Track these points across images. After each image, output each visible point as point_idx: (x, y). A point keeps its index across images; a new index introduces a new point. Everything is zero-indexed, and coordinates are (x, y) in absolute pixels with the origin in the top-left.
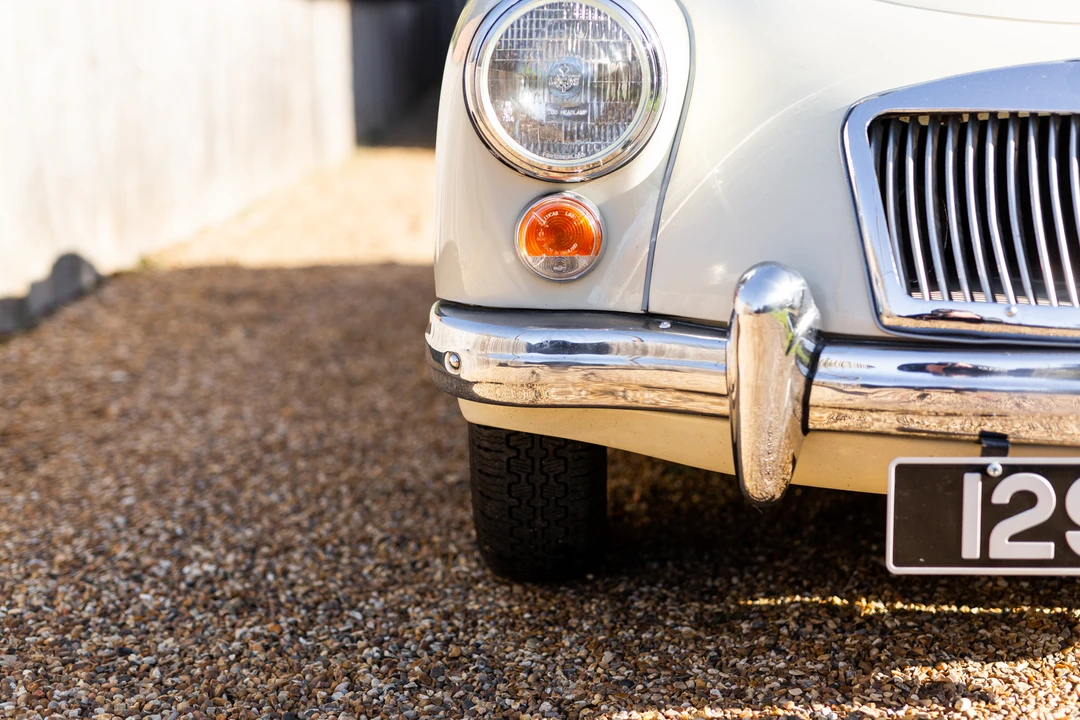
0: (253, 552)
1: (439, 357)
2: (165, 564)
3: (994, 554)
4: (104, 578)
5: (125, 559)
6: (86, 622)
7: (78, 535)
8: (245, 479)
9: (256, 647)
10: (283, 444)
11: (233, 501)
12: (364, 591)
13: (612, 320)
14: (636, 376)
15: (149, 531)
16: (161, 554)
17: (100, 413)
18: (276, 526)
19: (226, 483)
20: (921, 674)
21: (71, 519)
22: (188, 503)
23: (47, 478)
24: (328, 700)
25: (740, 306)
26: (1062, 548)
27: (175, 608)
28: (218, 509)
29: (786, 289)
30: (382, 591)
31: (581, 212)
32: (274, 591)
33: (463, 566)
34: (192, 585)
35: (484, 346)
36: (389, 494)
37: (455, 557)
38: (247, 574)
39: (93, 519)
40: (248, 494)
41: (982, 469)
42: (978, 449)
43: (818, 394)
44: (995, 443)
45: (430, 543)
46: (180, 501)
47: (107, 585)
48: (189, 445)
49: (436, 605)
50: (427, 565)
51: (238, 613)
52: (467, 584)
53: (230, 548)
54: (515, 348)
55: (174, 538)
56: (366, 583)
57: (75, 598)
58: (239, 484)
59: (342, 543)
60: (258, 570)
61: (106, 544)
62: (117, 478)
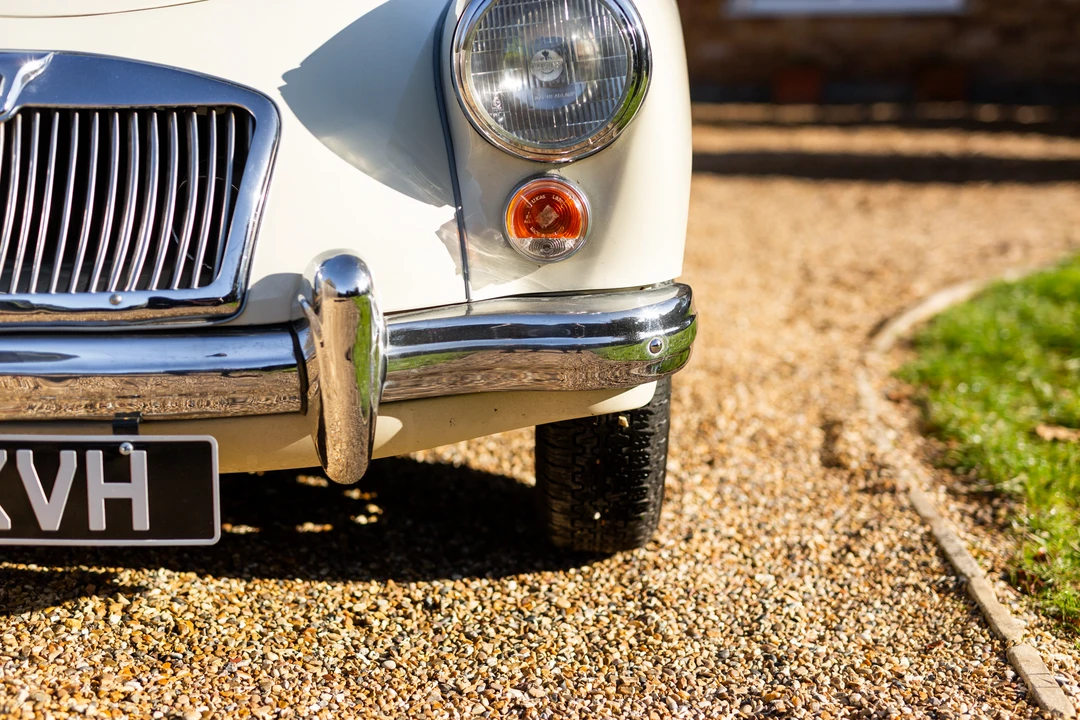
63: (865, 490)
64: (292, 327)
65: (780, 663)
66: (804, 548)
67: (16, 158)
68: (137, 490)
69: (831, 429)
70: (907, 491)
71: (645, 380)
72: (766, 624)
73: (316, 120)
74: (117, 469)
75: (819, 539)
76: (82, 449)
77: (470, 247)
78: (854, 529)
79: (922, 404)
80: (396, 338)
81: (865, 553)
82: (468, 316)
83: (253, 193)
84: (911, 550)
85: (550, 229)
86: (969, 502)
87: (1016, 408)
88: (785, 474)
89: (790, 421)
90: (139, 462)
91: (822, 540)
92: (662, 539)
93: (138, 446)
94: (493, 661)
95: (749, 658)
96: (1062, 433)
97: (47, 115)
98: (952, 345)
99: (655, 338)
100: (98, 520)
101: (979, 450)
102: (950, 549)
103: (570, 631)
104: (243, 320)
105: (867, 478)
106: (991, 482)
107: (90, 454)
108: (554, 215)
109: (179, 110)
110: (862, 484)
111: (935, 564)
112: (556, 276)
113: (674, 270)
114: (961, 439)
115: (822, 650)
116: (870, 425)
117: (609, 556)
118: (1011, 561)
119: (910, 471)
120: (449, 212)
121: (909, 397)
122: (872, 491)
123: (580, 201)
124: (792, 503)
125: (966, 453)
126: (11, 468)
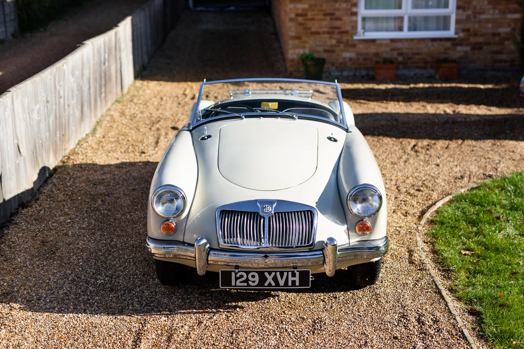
0: (111, 277)
1: (148, 248)
2: (93, 280)
3: (237, 285)
4: (81, 284)
5: (84, 279)
6: (80, 293)
7: (72, 273)
8: (107, 257)
9: (114, 299)
10: (116, 245)
11: (105, 263)
12: (135, 287)
13: (178, 242)
14: (177, 253)
15: (88, 272)
16: (91, 278)
17: (66, 234)
18: (116, 270)
19: (103, 258)
20: (234, 304)
21: (69, 269)
22: (95, 264)
23: (59, 256)
24: (128, 308)
25: (195, 244)
26: (248, 284)
27: (97, 290)
28: (102, 266)
29: (204, 241)
30: (139, 287)
31: (172, 225)
32: (117, 287)
33: (157, 281)
34: (99, 285)
35: (156, 247)
36: (142, 262)
37: (155, 279)
38: (111, 283)
39: (74, 269)
40: (108, 262)
41: (234, 271)
42: (234, 268)
43: (209, 258)
44: (237, 267)
45: (150, 275)
46: (93, 264)
48: (92, 246)
49: (150, 290)
50: (149, 281)
51: (110, 291)
52: (157, 285)
53: (107, 276)
54: (160, 248)
55: (94, 274)
56: (136, 285)
57: (76, 288)
59: (131, 275)
60: (113, 282)
61: (79, 275)
62: (77, 257)
63: (419, 270)
64: (322, 250)
65: (405, 307)
66: (407, 284)
67: (274, 222)
68: (297, 279)
69: (411, 252)
70: (429, 270)
71: (379, 256)
72: (401, 300)
73: (323, 212)
74: (294, 275)
75: (410, 282)
76: (288, 272)
77: (350, 233)
78: (417, 279)
79: (432, 243)
80: (340, 250)
81: (420, 285)
82: (349, 246)
83: (315, 226)
84: (429, 284)
85: (365, 230)
86: (443, 272)
87: (457, 245)
88: (400, 266)
89: (400, 250)
90: (297, 274)
93: (297, 271)
94: (351, 308)
95: (399, 306)
96: (467, 252)
97: (278, 213)
98: (442, 223)
99: (383, 249)
100: (290, 284)
101: (446, 259)
102: (437, 284)
103: (364, 302)
104: (314, 249)
105: (420, 266)
106: (448, 267)
107: (289, 273)
108: (365, 228)
109: (300, 211)
110: (418, 268)
111: (434, 287)
112: (364, 238)
113: (384, 234)
114: (442, 255)
115: (412, 305)
116: (420, 251)
117: (366, 286)
118: (450, 286)
119: (430, 265)
121: (430, 242)
122: (421, 270)
123: (369, 224)
124: (403, 273)
125: (443, 259)
126: (275, 275)
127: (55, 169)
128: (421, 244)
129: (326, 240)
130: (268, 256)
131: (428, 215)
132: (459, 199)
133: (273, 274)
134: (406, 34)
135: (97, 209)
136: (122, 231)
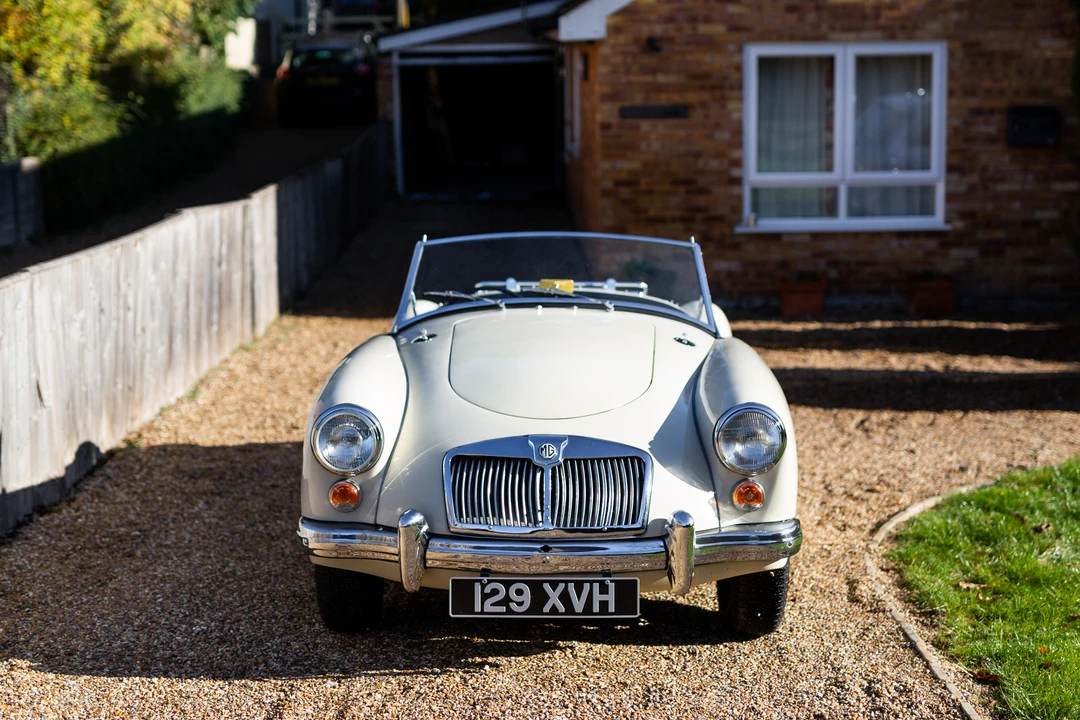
0: (223, 622)
1: (301, 539)
2: (184, 626)
3: (485, 611)
4: (158, 631)
5: (165, 624)
6: (156, 647)
7: (141, 614)
8: (215, 591)
9: (228, 654)
10: (234, 573)
12: (273, 637)
13: (363, 526)
14: (362, 546)
15: (173, 613)
16: (181, 622)
17: (131, 555)
18: (232, 611)
19: (206, 592)
21: (135, 609)
22: (189, 601)
23: (115, 589)
24: (257, 669)
25: (400, 524)
26: (508, 608)
27: (192, 642)
28: (204, 604)
29: (418, 518)
30: (280, 637)
31: (353, 488)
32: (234, 636)
33: (317, 627)
34: (197, 634)
35: (318, 536)
36: (287, 598)
37: (314, 624)
38: (221, 630)
39: (146, 609)
40: (218, 597)
41: (480, 581)
42: (479, 574)
43: (429, 555)
44: (486, 572)
45: (304, 619)
46: (185, 600)
47: (161, 633)
48: (183, 573)
49: (303, 641)
50: (301, 627)
51: (219, 643)
52: (317, 634)
53: (212, 620)
54: (328, 537)
55: (186, 616)
56: (274, 633)
57: (148, 638)
58: (213, 592)
59: (264, 618)
60: (226, 629)
61: (155, 619)
62: (151, 590)
63: (871, 611)
64: (664, 537)
65: (839, 669)
66: (844, 633)
67: (563, 477)
68: (611, 598)
69: (852, 584)
70: (891, 611)
71: (784, 557)
72: (832, 658)
73: (664, 462)
74: (604, 590)
75: (851, 631)
76: (591, 582)
77: (720, 507)
78: (866, 627)
79: (899, 571)
80: (699, 541)
81: (871, 636)
82: (720, 533)
83: (648, 488)
84: (892, 634)
85: (752, 501)
86: (920, 617)
87: (950, 573)
88: (831, 606)
89: (830, 580)
90: (612, 587)
91: (852, 630)
92: (780, 630)
93: (611, 581)
94: (726, 669)
95: (826, 668)
96: (972, 586)
97: (572, 461)
98: (919, 538)
100: (596, 609)
101: (927, 594)
102: (908, 632)
103: (753, 661)
104: (646, 536)
105: (871, 606)
106: (931, 608)
107: (594, 584)
108: (752, 495)
109: (617, 458)
110: (869, 609)
111: (902, 638)
112: (751, 517)
113: (792, 514)
114: (918, 588)
115: (855, 666)
116: (873, 582)
118: (936, 638)
119: (893, 603)
120: (712, 494)
121: (893, 569)
122: (875, 611)
123: (761, 489)
124: (836, 617)
125: (920, 595)
126: (566, 590)
127: (111, 453)
128: (875, 572)
129: (669, 517)
130: (551, 549)
131: (890, 527)
132: (955, 501)
133: (561, 586)
134: (842, 222)
135: (197, 516)
136: (246, 550)
